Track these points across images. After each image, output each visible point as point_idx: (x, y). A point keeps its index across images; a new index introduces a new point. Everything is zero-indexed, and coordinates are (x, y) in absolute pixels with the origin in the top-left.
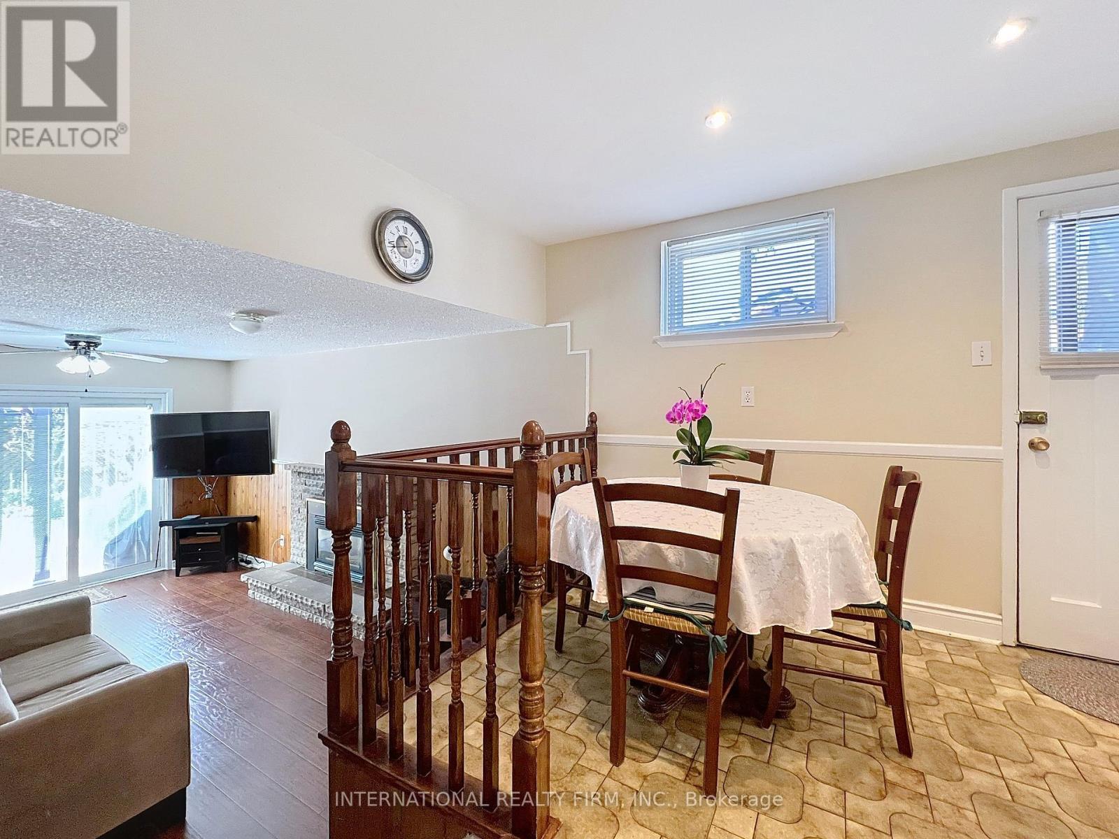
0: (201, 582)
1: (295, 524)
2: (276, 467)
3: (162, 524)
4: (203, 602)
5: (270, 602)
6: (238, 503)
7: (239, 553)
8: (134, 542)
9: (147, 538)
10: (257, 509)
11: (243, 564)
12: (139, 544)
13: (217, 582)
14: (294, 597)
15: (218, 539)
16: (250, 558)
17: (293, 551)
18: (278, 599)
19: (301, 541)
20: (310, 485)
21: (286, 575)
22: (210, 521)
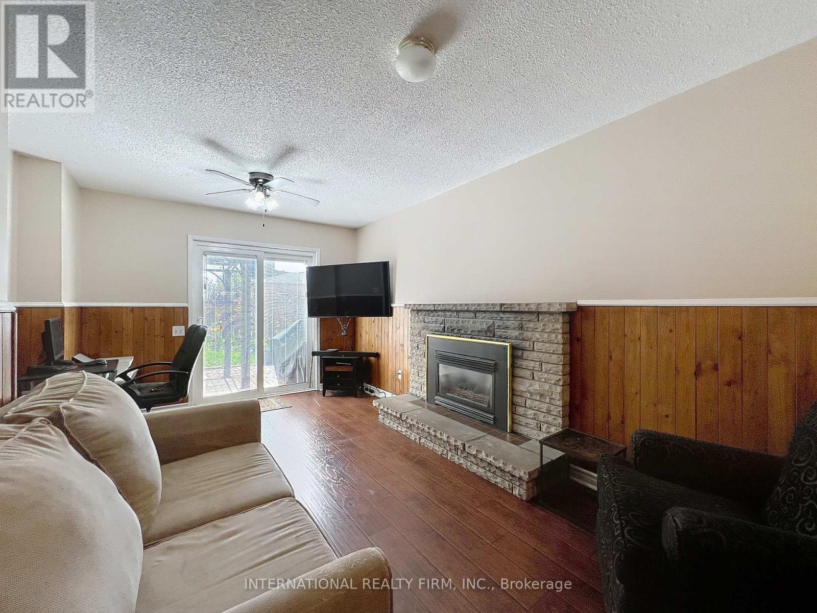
0: (340, 403)
1: (414, 360)
2: (394, 309)
3: (314, 354)
4: (345, 421)
5: (399, 429)
6: (363, 342)
7: (364, 384)
8: (296, 366)
9: (304, 365)
10: (378, 348)
11: (368, 392)
12: (299, 368)
13: (351, 403)
14: (426, 429)
15: (350, 369)
16: (373, 388)
17: (411, 384)
18: (408, 428)
19: (420, 375)
20: (429, 322)
21: (410, 405)
22: (346, 354)
